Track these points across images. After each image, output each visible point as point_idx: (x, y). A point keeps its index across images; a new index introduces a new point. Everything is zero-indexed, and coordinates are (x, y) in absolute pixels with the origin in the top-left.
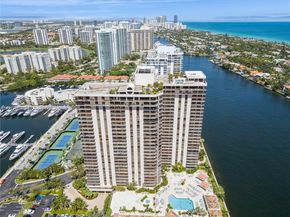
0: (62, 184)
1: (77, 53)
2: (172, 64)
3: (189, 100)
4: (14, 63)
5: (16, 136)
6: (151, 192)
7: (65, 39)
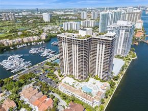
0: (55, 70)
1: (93, 23)
2: (124, 31)
3: (104, 46)
4: (66, 26)
5: (52, 52)
6: (79, 81)
7: (94, 17)
